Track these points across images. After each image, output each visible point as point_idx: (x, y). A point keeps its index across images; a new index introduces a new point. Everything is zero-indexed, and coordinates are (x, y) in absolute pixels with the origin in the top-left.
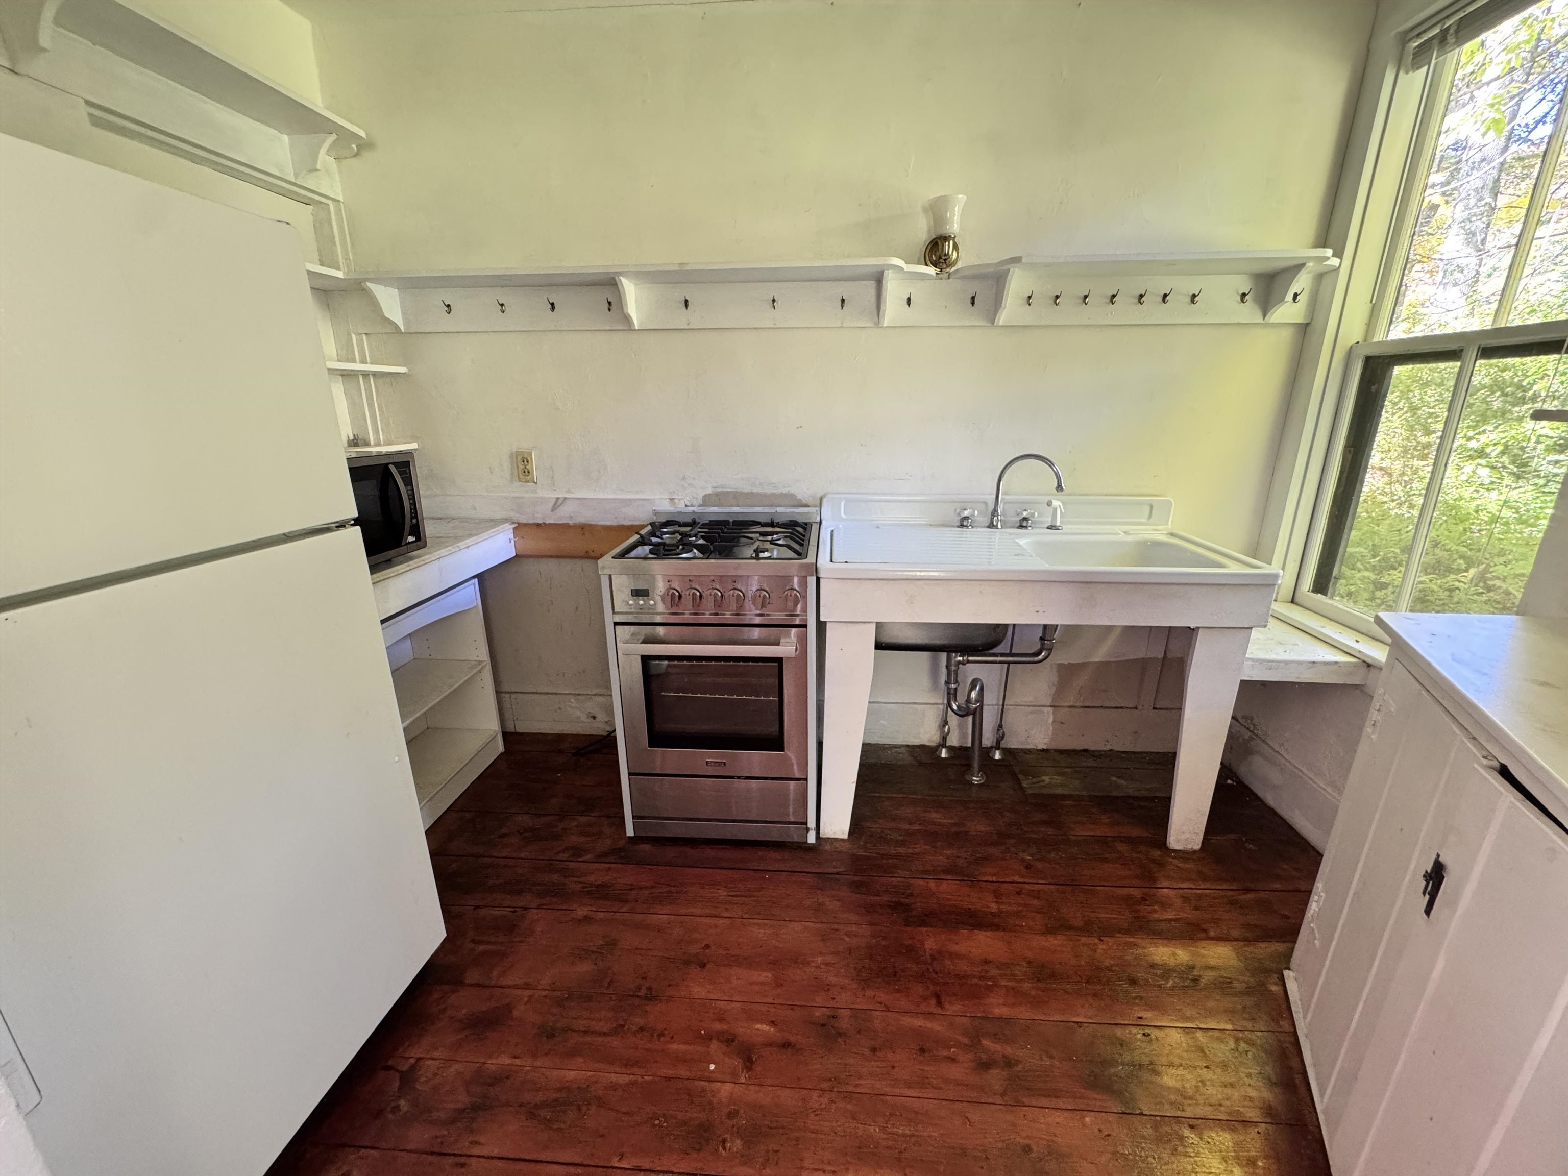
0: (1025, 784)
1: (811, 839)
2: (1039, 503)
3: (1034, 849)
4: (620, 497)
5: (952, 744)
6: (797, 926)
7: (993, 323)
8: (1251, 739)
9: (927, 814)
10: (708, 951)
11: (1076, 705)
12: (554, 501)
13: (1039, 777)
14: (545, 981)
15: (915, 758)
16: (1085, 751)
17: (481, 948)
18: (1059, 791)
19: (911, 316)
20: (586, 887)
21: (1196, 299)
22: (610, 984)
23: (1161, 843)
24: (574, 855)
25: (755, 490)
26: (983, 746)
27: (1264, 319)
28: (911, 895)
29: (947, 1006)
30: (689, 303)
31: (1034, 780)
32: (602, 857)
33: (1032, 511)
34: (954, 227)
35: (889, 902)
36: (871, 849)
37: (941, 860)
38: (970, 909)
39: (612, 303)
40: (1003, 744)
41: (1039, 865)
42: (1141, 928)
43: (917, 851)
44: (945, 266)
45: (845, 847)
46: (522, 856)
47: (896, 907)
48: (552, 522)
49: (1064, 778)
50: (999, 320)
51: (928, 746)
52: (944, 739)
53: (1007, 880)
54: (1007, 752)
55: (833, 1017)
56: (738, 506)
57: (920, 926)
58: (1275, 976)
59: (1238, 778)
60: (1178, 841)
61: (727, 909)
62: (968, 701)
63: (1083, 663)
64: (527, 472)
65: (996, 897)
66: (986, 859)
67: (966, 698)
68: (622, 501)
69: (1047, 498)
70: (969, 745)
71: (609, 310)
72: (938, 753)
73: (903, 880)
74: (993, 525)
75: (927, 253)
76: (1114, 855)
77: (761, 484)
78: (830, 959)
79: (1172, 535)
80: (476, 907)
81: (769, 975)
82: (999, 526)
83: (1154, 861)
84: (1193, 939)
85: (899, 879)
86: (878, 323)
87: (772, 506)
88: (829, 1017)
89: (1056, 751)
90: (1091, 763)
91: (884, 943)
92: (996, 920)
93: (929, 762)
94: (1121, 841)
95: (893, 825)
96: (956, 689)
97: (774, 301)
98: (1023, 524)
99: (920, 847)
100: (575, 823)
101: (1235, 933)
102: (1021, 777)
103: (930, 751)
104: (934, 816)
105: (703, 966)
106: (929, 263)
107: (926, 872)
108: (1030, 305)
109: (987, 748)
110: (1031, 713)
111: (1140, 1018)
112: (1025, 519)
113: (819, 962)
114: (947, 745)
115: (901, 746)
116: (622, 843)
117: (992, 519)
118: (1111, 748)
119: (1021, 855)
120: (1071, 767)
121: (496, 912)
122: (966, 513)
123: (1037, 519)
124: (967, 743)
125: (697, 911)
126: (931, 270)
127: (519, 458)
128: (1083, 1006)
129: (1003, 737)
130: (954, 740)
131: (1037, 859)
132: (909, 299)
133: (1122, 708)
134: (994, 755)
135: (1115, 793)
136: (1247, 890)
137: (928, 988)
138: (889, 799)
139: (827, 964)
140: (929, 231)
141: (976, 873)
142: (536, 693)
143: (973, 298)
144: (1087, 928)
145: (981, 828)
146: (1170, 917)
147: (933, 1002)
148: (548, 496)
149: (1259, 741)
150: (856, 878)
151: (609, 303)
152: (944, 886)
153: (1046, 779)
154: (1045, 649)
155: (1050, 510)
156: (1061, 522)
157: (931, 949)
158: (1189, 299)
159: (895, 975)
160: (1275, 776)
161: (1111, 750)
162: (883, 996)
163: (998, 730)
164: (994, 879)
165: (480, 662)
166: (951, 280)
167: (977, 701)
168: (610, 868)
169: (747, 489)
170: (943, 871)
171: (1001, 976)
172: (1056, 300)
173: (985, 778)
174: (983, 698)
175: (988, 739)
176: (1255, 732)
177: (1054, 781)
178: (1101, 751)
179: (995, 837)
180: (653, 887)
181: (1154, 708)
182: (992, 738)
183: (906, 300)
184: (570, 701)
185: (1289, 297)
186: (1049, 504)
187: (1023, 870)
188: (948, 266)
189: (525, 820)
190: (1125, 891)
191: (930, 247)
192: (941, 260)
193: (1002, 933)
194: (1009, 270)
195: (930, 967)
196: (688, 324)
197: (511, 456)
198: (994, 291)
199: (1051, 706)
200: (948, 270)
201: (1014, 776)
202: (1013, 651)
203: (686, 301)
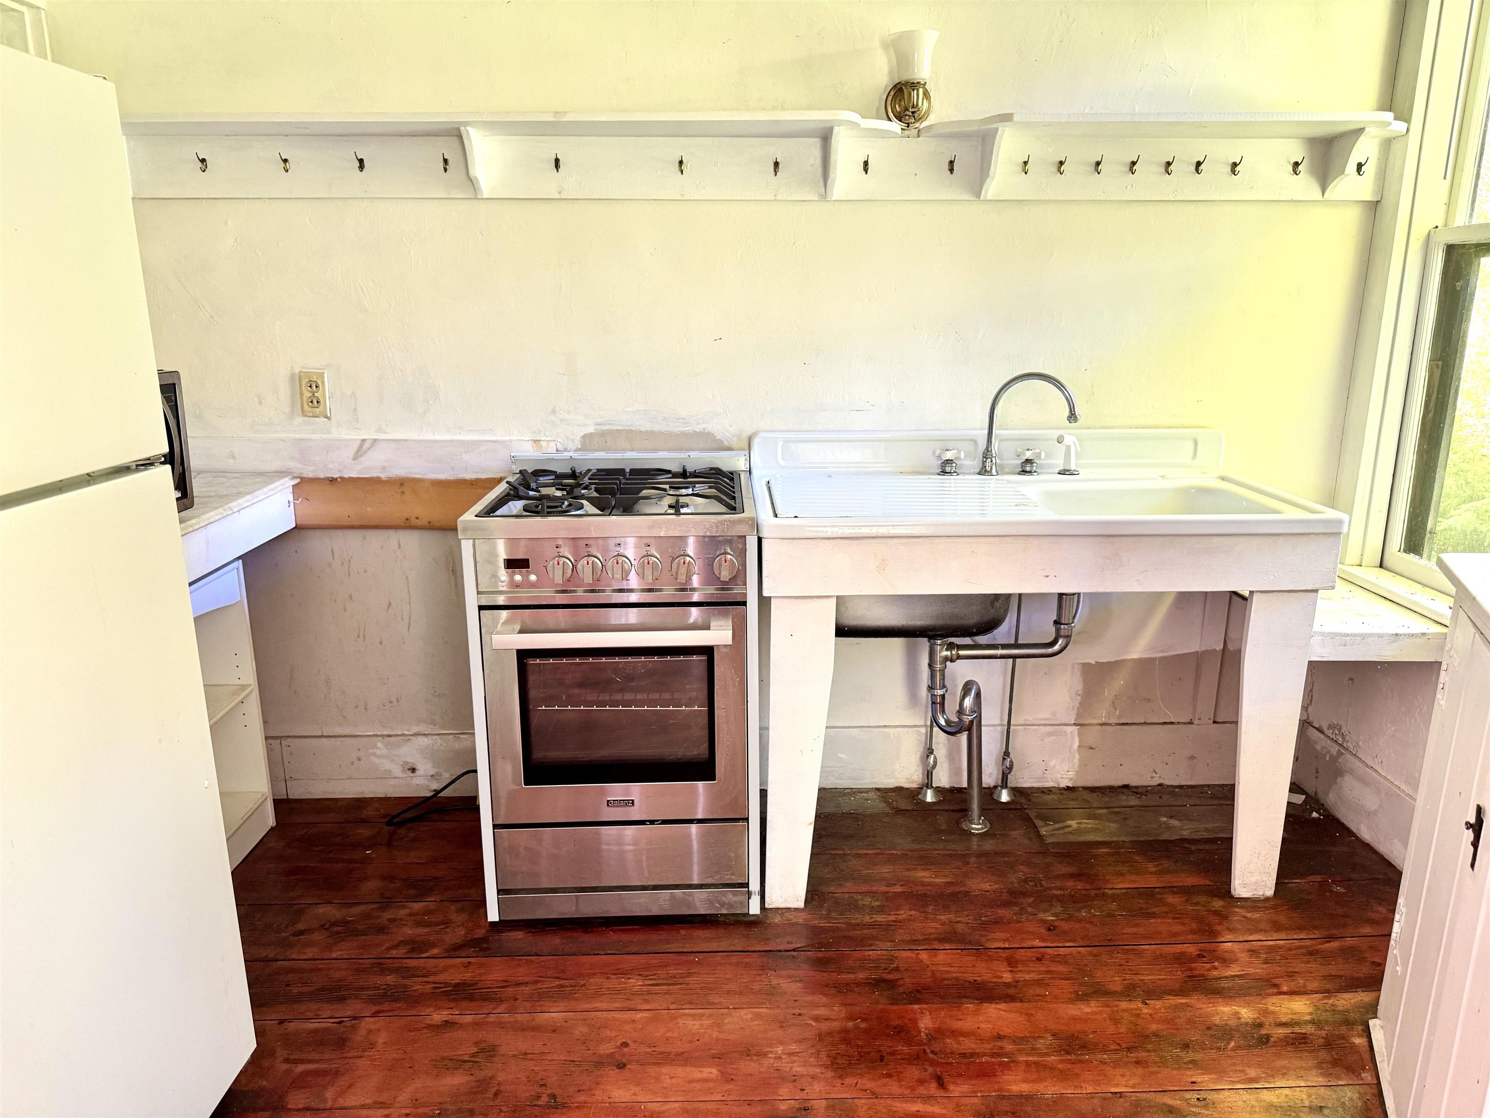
0: (1043, 831)
1: (754, 908)
2: (1047, 440)
3: (1058, 909)
4: (458, 437)
5: (941, 785)
6: (746, 1014)
7: (979, 196)
8: (1340, 754)
9: (913, 873)
10: (626, 1049)
11: (1110, 722)
12: (358, 443)
13: (1064, 821)
14: (404, 1097)
15: (889, 804)
16: (1126, 787)
17: (301, 1068)
18: (1091, 837)
19: (867, 185)
20: (441, 988)
21: (1238, 168)
22: (496, 1094)
23: (1223, 888)
24: (412, 950)
25: (656, 428)
26: (984, 785)
27: (1323, 195)
28: (897, 969)
29: (951, 1087)
30: (561, 163)
31: (1057, 826)
32: (454, 950)
33: (1038, 451)
34: (923, 71)
35: (867, 979)
36: (836, 919)
37: (933, 927)
38: (975, 981)
39: (450, 162)
40: (1012, 782)
41: (1065, 926)
42: (1195, 989)
43: (900, 917)
44: (913, 121)
45: (801, 919)
46: (334, 955)
47: (879, 984)
48: (354, 475)
49: (1096, 822)
50: (986, 192)
51: (908, 789)
52: (929, 774)
53: (1025, 945)
54: (1017, 792)
55: (804, 1109)
56: (633, 450)
57: (911, 1004)
58: (1360, 1028)
59: (1325, 810)
60: (1245, 885)
61: (646, 1001)
62: (961, 712)
63: (1117, 662)
64: (315, 402)
65: (1009, 965)
66: (996, 923)
67: (958, 708)
68: (462, 443)
69: (1056, 433)
70: (965, 784)
71: (445, 170)
72: (920, 797)
73: (884, 952)
74: (986, 471)
75: (889, 102)
76: (1165, 909)
77: (665, 419)
78: (794, 1047)
79: (1223, 479)
80: (281, 1022)
81: (714, 1071)
82: (994, 471)
83: (1216, 913)
84: (1261, 995)
85: (878, 952)
86: (824, 196)
87: (680, 449)
88: (799, 1109)
89: (1085, 788)
90: (1134, 801)
91: (863, 1025)
92: (1011, 991)
93: (910, 808)
94: (1174, 893)
95: (865, 888)
96: (943, 696)
97: (681, 162)
98: (1026, 468)
99: (903, 914)
100: (407, 911)
101: (1313, 985)
102: (1038, 823)
103: (913, 794)
104: (922, 875)
105: (621, 1066)
106: (891, 115)
107: (914, 942)
108: (1026, 173)
109: (989, 788)
110: (1050, 734)
111: (1194, 1083)
112: (1028, 461)
113: (780, 1052)
114: (934, 786)
115: (867, 791)
116: (480, 933)
117: (984, 462)
118: (1160, 782)
119: (1041, 915)
120: (1107, 808)
121: (313, 1025)
122: (949, 455)
123: (1044, 462)
124: (960, 782)
125: (603, 1005)
126: (896, 126)
127: (304, 382)
128: (1122, 1076)
129: (1010, 769)
130: (943, 778)
131: (1062, 919)
132: (866, 163)
133: (1172, 723)
134: (1000, 796)
135: (1165, 837)
136: (1331, 938)
137: (926, 1070)
138: (858, 856)
139: (791, 1054)
140: (891, 72)
141: (983, 939)
142: (322, 736)
143: (951, 163)
144: (1129, 991)
145: (987, 886)
146: (1233, 973)
147: (934, 1085)
148: (348, 437)
149: (1349, 756)
150: (820, 955)
151: (446, 161)
152: (941, 957)
153: (1073, 823)
154: (1061, 636)
155: (1061, 448)
156: (1076, 465)
157: (926, 1028)
158: (1229, 169)
159: (882, 1060)
160: (1370, 801)
161: (1160, 785)
162: (867, 1083)
163: (1004, 759)
164: (1007, 945)
165: (243, 687)
166: (921, 139)
167: (973, 712)
168: (469, 963)
169: (646, 426)
170: (936, 939)
171: (1018, 1050)
172: (1060, 168)
173: (989, 825)
174: (980, 708)
175: (990, 775)
176: (1345, 745)
177: (1083, 826)
178: (1147, 787)
179: (1005, 896)
180: (536, 982)
181: (1215, 722)
182: (996, 772)
183: (862, 165)
184: (375, 747)
185: (1351, 167)
186: (1060, 440)
187: (1043, 931)
188: (916, 121)
189: (328, 911)
190: (1178, 948)
191: (892, 93)
192: (907, 113)
193: (1019, 1004)
194: (997, 130)
195: (926, 1048)
196: (560, 193)
197: (292, 377)
198: (979, 153)
199: (1075, 724)
200: (917, 125)
201: (1028, 821)
202: (1019, 642)
203: (557, 161)
